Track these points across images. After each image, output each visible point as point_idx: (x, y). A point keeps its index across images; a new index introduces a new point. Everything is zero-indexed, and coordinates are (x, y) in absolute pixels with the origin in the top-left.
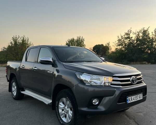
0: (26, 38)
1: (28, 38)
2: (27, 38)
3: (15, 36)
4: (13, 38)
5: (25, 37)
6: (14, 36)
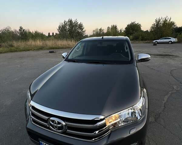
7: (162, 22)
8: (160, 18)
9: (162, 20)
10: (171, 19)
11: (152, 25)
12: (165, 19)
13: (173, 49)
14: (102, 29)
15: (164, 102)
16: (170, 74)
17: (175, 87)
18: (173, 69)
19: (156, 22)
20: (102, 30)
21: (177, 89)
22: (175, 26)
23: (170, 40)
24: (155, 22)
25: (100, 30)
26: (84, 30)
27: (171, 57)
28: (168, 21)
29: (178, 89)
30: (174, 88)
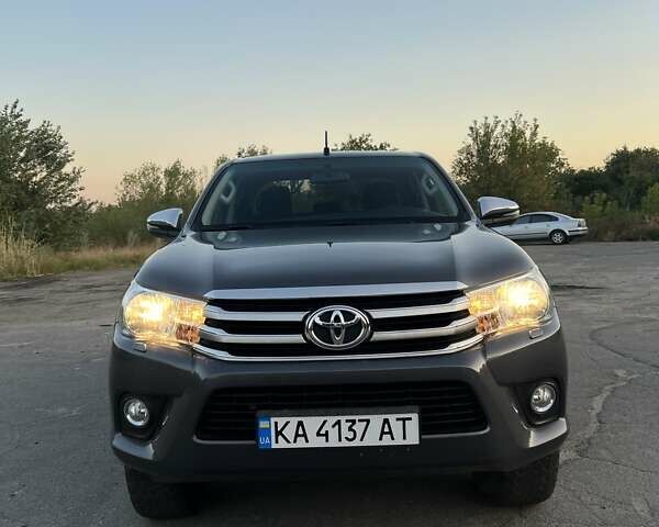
0: (526, 122)
1: (535, 120)
2: (531, 123)
3: (481, 121)
4: (471, 128)
5: (522, 119)
6: (475, 122)
7: (499, 137)
8: (491, 122)
9: (499, 129)
10: (537, 127)
11: (460, 152)
12: (514, 127)
13: (579, 266)
14: (186, 167)
15: (594, 413)
16: (589, 341)
17: (621, 373)
18: (596, 327)
19: (475, 139)
20: (186, 176)
21: (630, 378)
22: (562, 165)
23: (553, 226)
24: (470, 141)
25: (173, 173)
26: (67, 169)
27: (577, 291)
28: (528, 134)
29: (634, 376)
30: (616, 376)
